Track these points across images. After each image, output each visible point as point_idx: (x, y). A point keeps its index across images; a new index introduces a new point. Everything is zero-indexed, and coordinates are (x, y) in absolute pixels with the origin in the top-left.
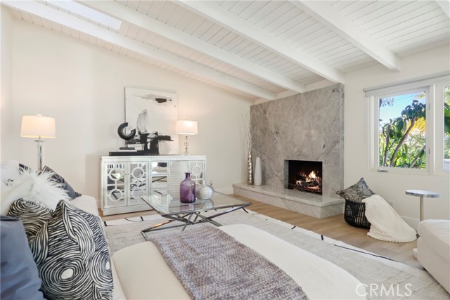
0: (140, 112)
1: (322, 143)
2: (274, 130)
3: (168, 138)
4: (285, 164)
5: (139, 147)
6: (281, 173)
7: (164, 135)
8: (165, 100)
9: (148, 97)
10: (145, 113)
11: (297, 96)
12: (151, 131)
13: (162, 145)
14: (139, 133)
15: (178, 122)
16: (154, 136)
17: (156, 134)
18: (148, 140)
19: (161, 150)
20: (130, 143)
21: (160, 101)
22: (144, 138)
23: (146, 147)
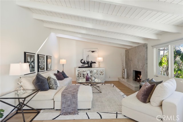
0: (87, 55)
1: (141, 65)
2: (130, 59)
3: (95, 63)
4: (133, 72)
5: (87, 65)
6: (132, 75)
7: (94, 62)
8: (94, 52)
9: (89, 51)
10: (88, 56)
11: (135, 47)
12: (90, 61)
13: (93, 65)
14: (87, 61)
15: (97, 58)
16: (91, 62)
17: (91, 61)
18: (89, 63)
19: (93, 66)
20: (84, 64)
21: (93, 52)
22: (88, 63)
23: (88, 65)
